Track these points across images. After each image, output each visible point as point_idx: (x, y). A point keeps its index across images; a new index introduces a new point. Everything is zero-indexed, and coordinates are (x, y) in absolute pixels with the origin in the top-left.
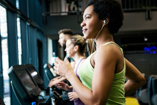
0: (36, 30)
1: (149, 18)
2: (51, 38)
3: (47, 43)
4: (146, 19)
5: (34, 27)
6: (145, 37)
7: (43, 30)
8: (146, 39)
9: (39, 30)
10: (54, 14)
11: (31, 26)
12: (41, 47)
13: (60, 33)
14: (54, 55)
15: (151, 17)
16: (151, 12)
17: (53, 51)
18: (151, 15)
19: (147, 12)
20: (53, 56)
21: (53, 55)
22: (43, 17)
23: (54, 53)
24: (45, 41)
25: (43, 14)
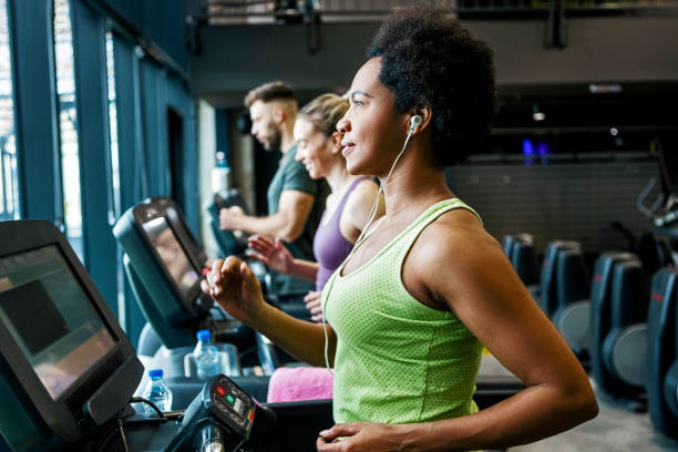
0: (163, 73)
1: (557, 42)
2: (211, 103)
3: (197, 118)
4: (548, 47)
5: (158, 65)
6: (535, 109)
7: (187, 75)
8: (539, 116)
9: (172, 75)
10: (223, 21)
11: (148, 59)
12: (177, 130)
13: (251, 103)
14: (222, 162)
15: (563, 40)
16: (563, 21)
17: (219, 149)
18: (563, 32)
19: (551, 23)
20: (218, 166)
21: (217, 159)
22: (188, 27)
23: (221, 155)
24: (192, 113)
25: (189, 20)
